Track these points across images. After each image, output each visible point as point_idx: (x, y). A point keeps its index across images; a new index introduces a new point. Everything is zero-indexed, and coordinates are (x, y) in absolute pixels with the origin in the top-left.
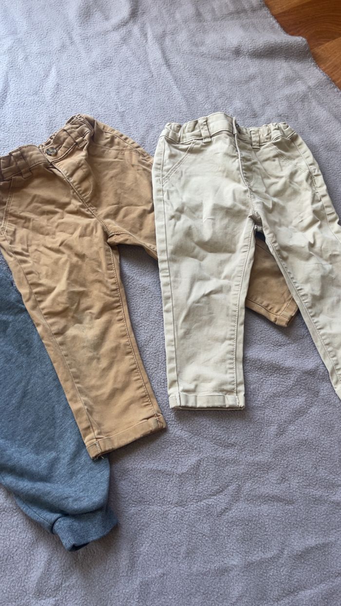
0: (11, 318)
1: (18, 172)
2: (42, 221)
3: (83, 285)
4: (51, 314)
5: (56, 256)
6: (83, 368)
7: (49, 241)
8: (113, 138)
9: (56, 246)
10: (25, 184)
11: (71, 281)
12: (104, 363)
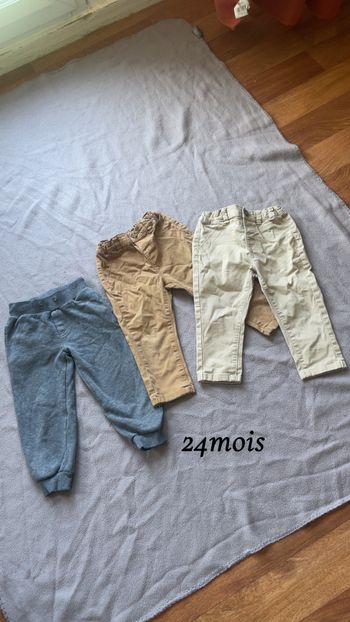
0: (111, 331)
1: (116, 249)
2: (129, 276)
3: (151, 312)
4: (133, 329)
5: (136, 296)
6: (151, 359)
7: (133, 288)
8: (170, 224)
9: (136, 290)
10: (120, 255)
11: (144, 311)
12: (162, 357)
